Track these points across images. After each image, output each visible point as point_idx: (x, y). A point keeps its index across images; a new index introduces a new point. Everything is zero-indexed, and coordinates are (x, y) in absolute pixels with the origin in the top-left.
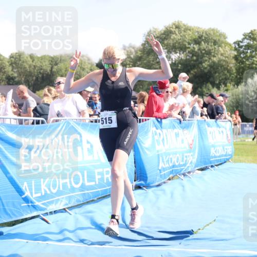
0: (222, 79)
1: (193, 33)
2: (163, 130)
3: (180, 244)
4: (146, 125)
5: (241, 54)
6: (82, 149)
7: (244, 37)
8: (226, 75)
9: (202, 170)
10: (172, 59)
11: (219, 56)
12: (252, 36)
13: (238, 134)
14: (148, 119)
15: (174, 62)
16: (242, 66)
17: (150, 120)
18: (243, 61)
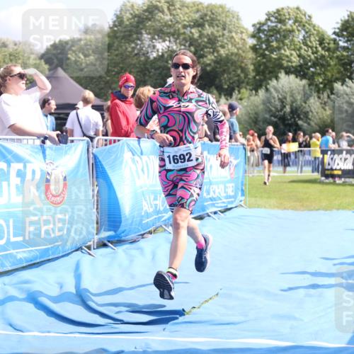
0: (234, 82)
1: (190, 12)
2: (142, 157)
3: (164, 329)
4: (115, 149)
5: (262, 43)
6: (9, 185)
7: (267, 17)
8: (239, 75)
9: (200, 218)
10: (158, 51)
11: (230, 46)
12: (279, 17)
13: (256, 166)
14: (119, 141)
15: (160, 54)
16: (264, 60)
17: (121, 142)
18: (266, 54)
